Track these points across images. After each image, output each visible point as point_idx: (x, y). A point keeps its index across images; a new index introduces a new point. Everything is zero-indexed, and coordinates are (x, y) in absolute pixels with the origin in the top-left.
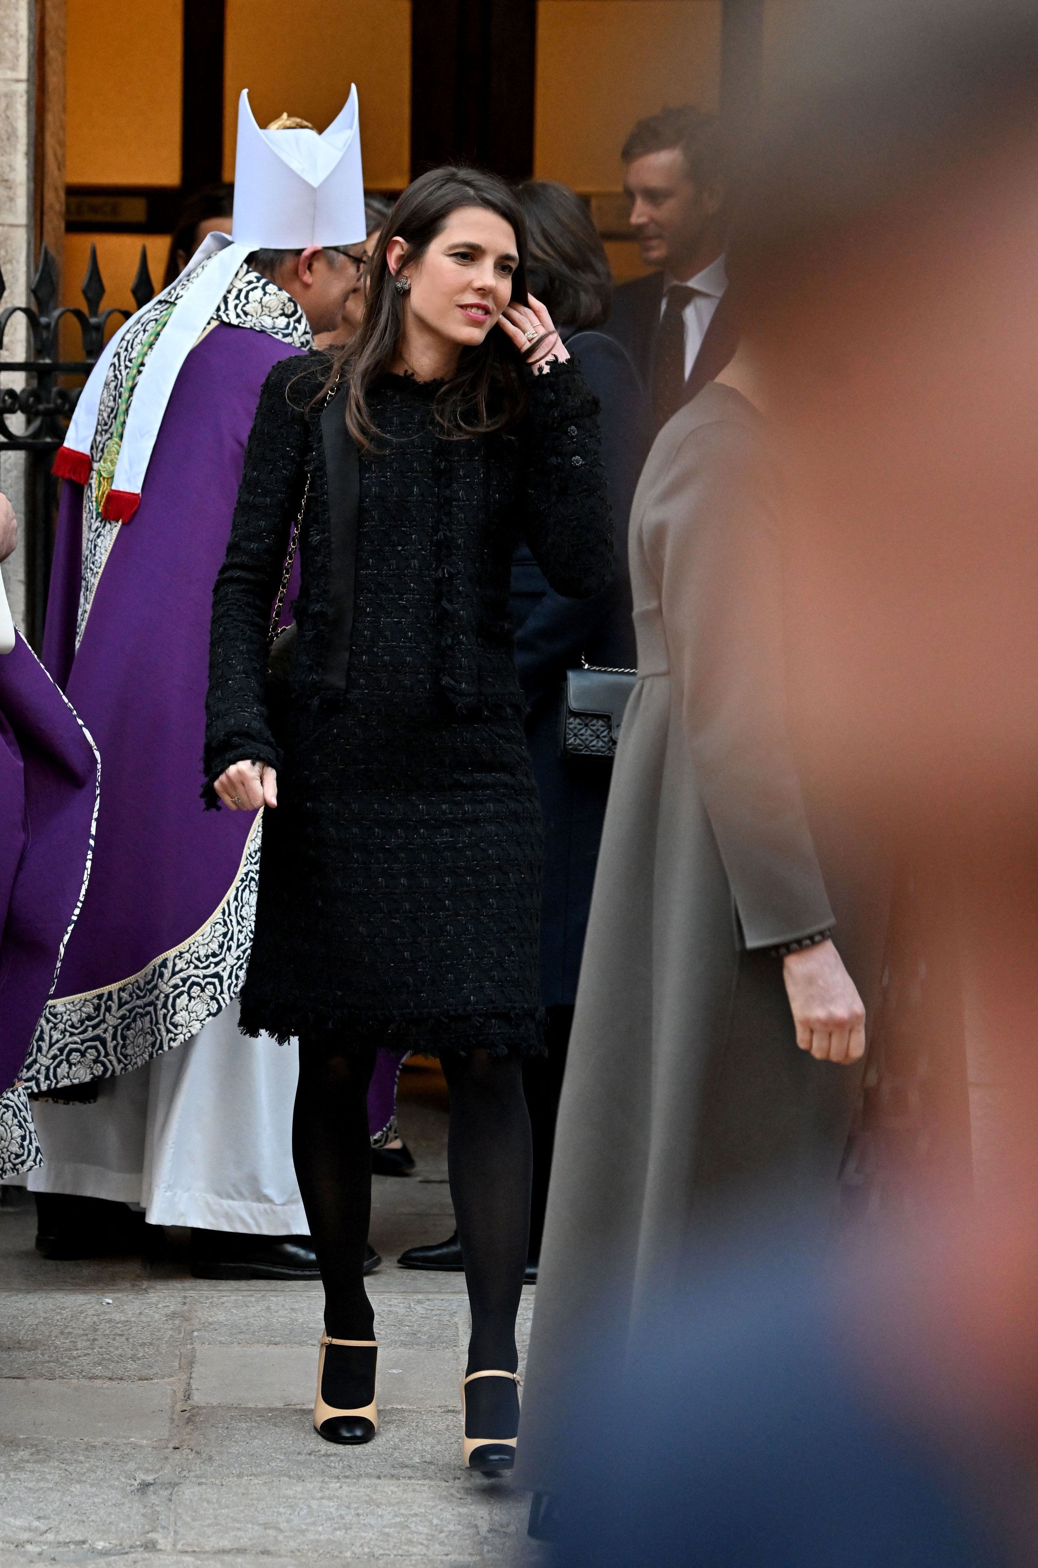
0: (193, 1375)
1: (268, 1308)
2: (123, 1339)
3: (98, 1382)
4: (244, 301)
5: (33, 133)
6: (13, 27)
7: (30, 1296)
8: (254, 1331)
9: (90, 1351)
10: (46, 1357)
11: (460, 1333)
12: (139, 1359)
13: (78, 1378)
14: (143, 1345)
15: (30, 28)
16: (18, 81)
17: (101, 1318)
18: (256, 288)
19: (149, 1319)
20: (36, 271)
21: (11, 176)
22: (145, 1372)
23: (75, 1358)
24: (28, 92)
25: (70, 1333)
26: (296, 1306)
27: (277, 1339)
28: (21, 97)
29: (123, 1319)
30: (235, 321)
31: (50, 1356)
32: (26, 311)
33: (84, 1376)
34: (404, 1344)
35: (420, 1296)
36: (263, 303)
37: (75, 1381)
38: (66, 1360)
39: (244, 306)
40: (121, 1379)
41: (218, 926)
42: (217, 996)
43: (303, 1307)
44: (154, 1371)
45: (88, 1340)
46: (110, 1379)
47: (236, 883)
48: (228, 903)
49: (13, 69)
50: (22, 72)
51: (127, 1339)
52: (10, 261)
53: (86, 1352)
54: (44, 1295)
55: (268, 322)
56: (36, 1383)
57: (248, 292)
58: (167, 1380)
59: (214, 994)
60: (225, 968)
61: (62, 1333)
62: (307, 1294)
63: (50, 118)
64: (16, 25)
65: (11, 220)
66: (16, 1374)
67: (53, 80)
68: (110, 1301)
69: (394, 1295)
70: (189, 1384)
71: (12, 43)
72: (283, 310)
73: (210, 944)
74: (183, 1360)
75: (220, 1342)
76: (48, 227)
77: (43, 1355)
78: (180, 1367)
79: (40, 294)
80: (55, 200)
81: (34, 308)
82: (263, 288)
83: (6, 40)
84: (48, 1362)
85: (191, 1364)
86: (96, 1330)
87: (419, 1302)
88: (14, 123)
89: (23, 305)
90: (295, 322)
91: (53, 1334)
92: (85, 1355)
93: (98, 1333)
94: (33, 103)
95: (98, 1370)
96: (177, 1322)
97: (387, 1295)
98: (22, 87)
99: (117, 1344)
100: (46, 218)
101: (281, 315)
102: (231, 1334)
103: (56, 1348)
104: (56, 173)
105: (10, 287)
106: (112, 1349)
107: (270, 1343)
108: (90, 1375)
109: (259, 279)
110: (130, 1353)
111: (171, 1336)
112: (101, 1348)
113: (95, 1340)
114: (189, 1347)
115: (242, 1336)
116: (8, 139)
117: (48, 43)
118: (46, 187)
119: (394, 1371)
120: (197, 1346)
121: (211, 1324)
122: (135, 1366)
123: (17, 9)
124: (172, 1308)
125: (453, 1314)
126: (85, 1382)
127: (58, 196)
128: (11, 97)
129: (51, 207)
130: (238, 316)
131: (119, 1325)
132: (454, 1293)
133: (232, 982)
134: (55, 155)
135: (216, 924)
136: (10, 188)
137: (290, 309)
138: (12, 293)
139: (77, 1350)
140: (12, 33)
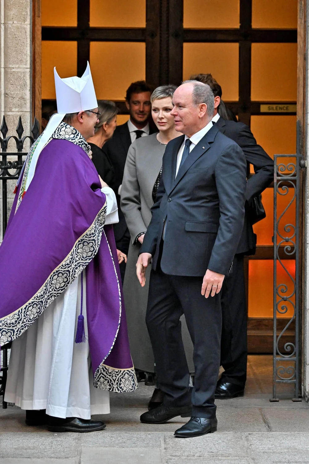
0: (81, 457)
1: (104, 436)
2: (60, 446)
3: (53, 459)
4: (60, 131)
5: (32, 84)
6: (25, 52)
7: (32, 433)
8: (100, 443)
9: (50, 450)
10: (37, 451)
11: (162, 443)
12: (65, 452)
13: (47, 458)
14: (66, 447)
15: (30, 52)
16: (27, 68)
17: (54, 439)
18: (63, 127)
19: (68, 440)
20: (33, 125)
21: (25, 97)
22: (67, 456)
23: (46, 452)
24: (30, 72)
25: (44, 444)
26: (112, 436)
27: (107, 446)
28: (28, 73)
29: (60, 440)
30: (56, 137)
31: (38, 451)
32: (30, 137)
33: (48, 457)
34: (145, 447)
35: (149, 433)
36: (66, 131)
37: (46, 459)
38: (43, 452)
39: (59, 133)
40: (60, 458)
41: (16, 315)
42: (11, 336)
43: (114, 436)
44: (69, 455)
45: (50, 446)
46: (56, 458)
47: (27, 304)
48: (22, 309)
49: (26, 65)
50: (29, 66)
51: (61, 446)
52: (25, 122)
53: (49, 450)
54: (36, 433)
55: (67, 137)
56: (34, 460)
57: (61, 128)
58: (73, 458)
59: (11, 335)
60: (16, 328)
61: (42, 444)
62: (116, 432)
63: (37, 79)
64: (27, 51)
65: (25, 110)
66: (28, 457)
67: (38, 68)
68: (57, 435)
69: (142, 432)
70: (80, 459)
71: (25, 57)
72: (72, 132)
73: (12, 320)
74: (78, 452)
75: (90, 447)
76: (36, 112)
77: (36, 451)
78: (77, 454)
79: (34, 132)
80: (39, 104)
81: (32, 136)
82: (66, 127)
83: (24, 56)
84: (38, 453)
85: (81, 453)
86: (52, 443)
87: (149, 434)
88: (26, 81)
89: (29, 136)
90: (76, 135)
91: (40, 444)
92: (49, 451)
93: (53, 444)
94: (31, 75)
95: (53, 455)
96: (77, 441)
97: (139, 432)
98: (29, 70)
99: (58, 447)
100: (36, 110)
101: (72, 134)
102: (93, 444)
103: (40, 448)
104: (39, 96)
105: (25, 130)
106: (57, 449)
107: (105, 447)
108: (50, 457)
109: (64, 124)
110: (62, 450)
111: (75, 445)
112: (54, 448)
113: (52, 446)
114: (80, 448)
115: (96, 445)
116: (24, 86)
117: (36, 57)
118: (36, 99)
119: (142, 455)
120: (83, 448)
121: (87, 441)
122: (64, 454)
123: (27, 47)
124: (75, 437)
125: (159, 438)
126: (49, 459)
127: (39, 103)
128: (25, 73)
129: (38, 106)
130: (58, 136)
131: (59, 442)
132: (159, 431)
133: (18, 333)
134: (38, 90)
135: (15, 314)
136: (25, 100)
137: (74, 132)
138: (25, 132)
139: (46, 449)
140: (25, 54)
